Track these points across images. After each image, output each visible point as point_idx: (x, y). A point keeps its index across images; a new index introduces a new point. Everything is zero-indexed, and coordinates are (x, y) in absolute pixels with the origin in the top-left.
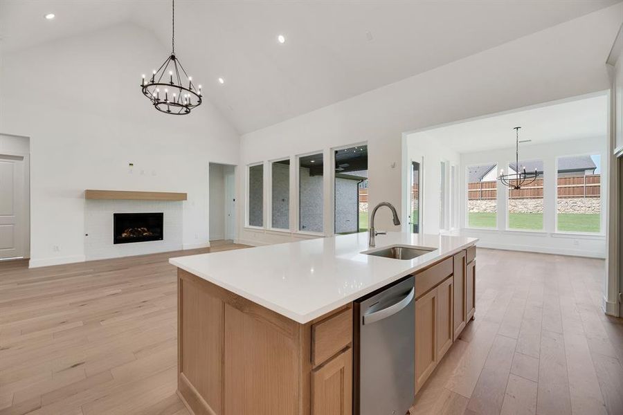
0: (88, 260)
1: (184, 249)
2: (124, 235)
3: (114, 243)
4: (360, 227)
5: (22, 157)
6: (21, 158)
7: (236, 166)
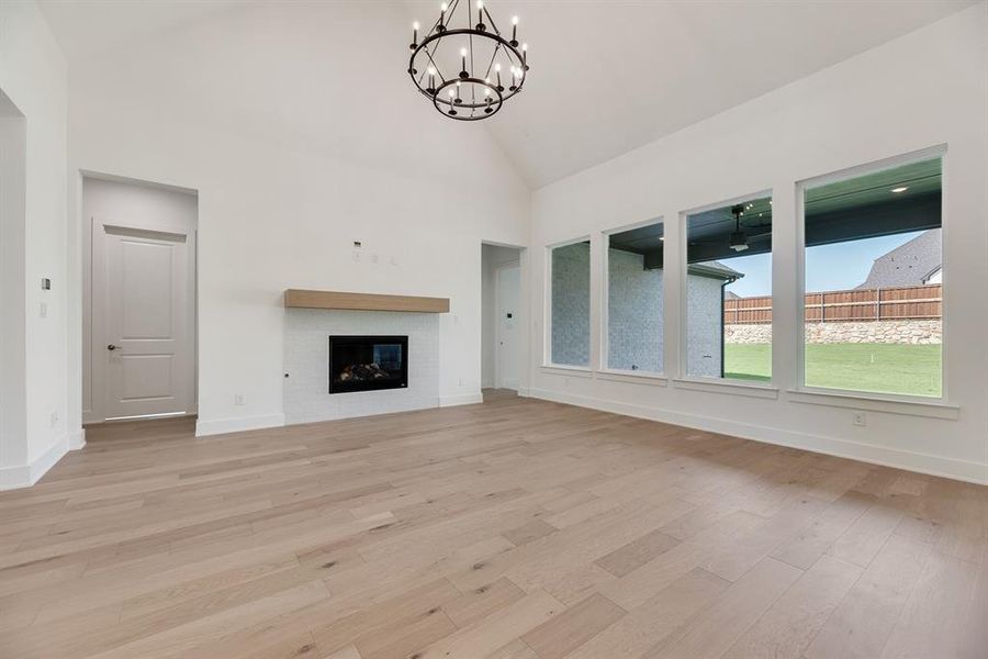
0: (288, 424)
1: (442, 406)
2: (344, 376)
3: (330, 392)
4: (726, 371)
5: (185, 236)
6: (182, 238)
7: (524, 248)
